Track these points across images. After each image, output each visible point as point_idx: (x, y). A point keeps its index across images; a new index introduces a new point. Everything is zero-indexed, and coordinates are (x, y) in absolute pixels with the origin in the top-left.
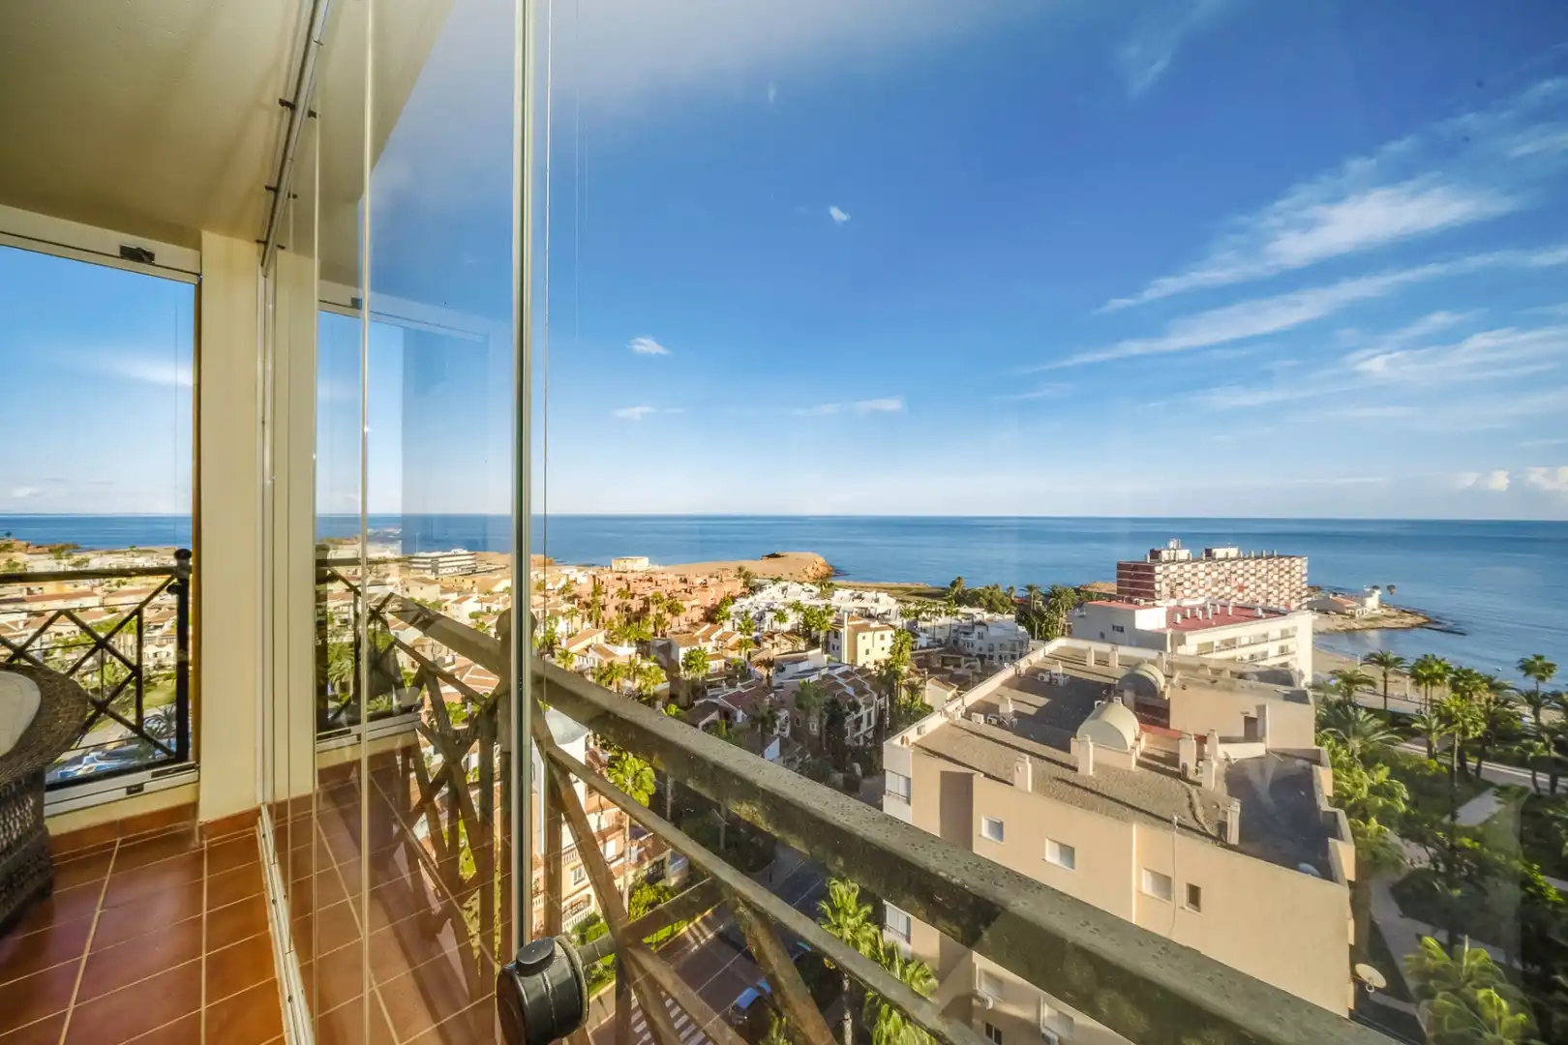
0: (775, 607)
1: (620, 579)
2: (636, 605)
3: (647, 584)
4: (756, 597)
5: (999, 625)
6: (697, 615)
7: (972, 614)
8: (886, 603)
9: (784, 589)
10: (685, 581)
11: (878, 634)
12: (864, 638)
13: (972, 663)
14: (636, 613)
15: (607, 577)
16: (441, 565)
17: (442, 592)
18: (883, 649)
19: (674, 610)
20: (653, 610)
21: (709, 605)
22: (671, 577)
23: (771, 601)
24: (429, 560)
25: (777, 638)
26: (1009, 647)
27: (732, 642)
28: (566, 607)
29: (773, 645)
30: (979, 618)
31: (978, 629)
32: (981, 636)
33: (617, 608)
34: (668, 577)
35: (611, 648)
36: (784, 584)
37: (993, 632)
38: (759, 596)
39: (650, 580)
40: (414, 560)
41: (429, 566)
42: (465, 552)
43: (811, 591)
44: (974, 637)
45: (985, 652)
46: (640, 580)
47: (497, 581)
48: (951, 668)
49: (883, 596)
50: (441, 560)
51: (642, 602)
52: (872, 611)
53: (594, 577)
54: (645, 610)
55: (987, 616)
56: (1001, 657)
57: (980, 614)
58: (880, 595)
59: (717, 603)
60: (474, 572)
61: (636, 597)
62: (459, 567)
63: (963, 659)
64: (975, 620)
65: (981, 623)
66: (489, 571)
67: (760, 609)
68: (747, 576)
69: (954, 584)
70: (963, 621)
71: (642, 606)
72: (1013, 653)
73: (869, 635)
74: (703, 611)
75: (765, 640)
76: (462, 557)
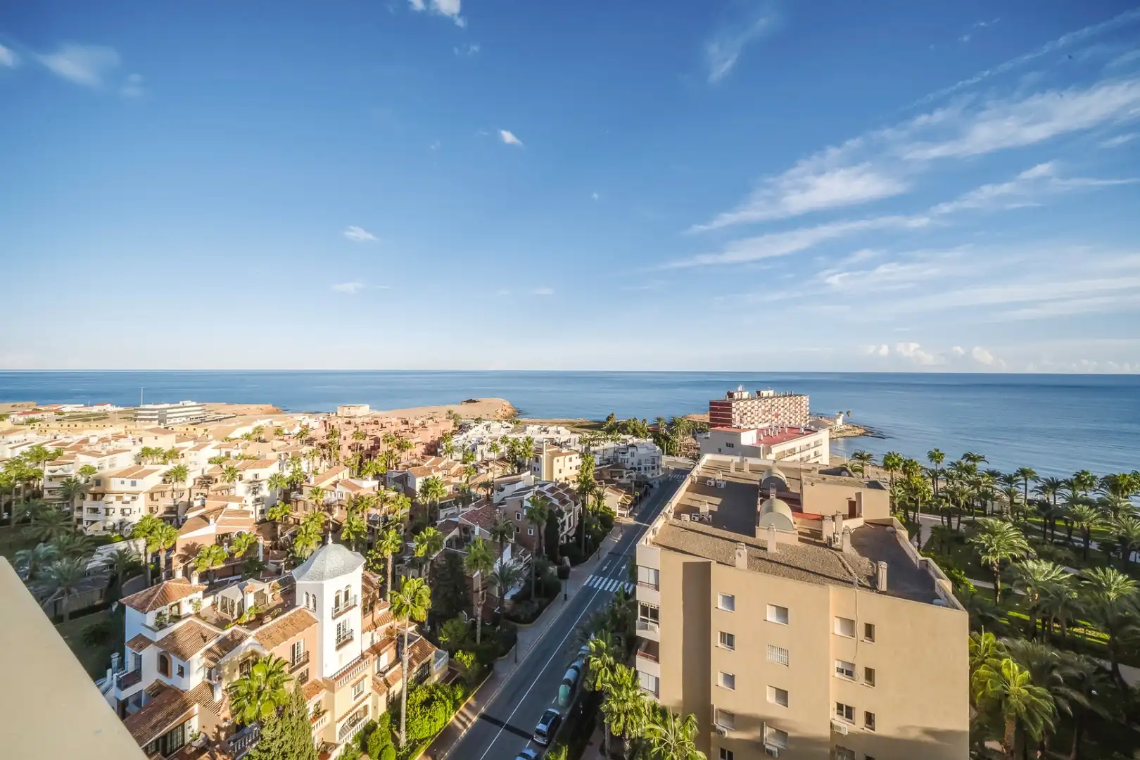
0: (485, 440)
1: (349, 423)
2: (367, 444)
3: (374, 426)
4: (468, 433)
5: (643, 446)
6: (420, 450)
7: (626, 440)
8: (565, 435)
9: (488, 427)
10: (407, 423)
11: (568, 457)
12: (558, 461)
13: (630, 474)
14: (368, 450)
15: (337, 423)
16: (168, 416)
17: (177, 442)
18: (571, 468)
19: (402, 447)
20: (384, 447)
21: (429, 442)
22: (394, 420)
23: (480, 436)
24: (157, 412)
25: (491, 465)
26: (650, 462)
27: (453, 470)
28: (306, 449)
29: (488, 470)
30: (631, 442)
31: (630, 450)
32: (633, 455)
33: (350, 447)
34: (392, 420)
35: (356, 482)
36: (487, 423)
37: (642, 451)
38: (471, 433)
39: (376, 423)
40: (139, 412)
41: (156, 417)
42: (194, 404)
43: (508, 427)
44: (628, 456)
45: (636, 466)
46: (367, 423)
47: (233, 429)
48: (617, 479)
49: (561, 429)
50: (168, 411)
51: (373, 441)
52: (557, 441)
53: (325, 422)
54: (376, 448)
55: (636, 440)
56: (645, 469)
57: (631, 440)
58: (560, 428)
59: (436, 439)
60: (203, 420)
61: (368, 438)
62: (187, 417)
63: (625, 472)
64: (628, 444)
65: (633, 446)
66: (220, 420)
67: (473, 443)
68: (456, 417)
69: (608, 419)
70: (621, 444)
71: (373, 445)
72: (654, 465)
73: (561, 458)
74: (424, 446)
75: (481, 467)
76: (192, 408)
